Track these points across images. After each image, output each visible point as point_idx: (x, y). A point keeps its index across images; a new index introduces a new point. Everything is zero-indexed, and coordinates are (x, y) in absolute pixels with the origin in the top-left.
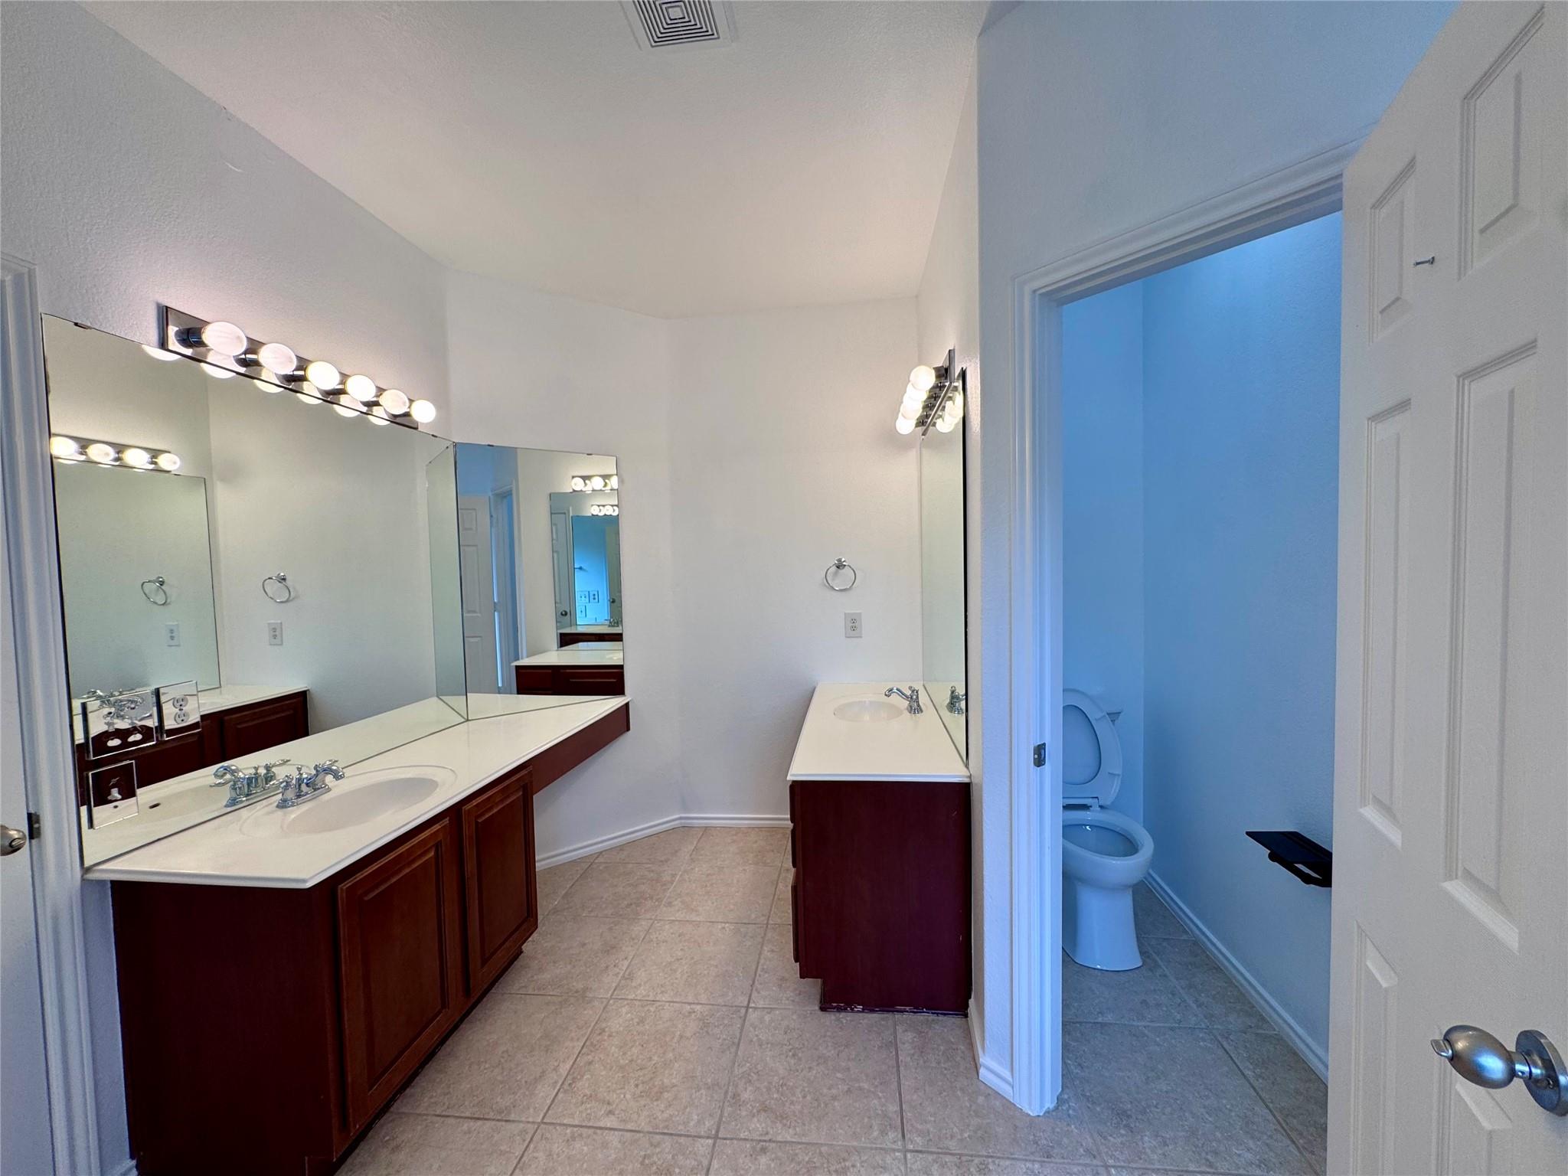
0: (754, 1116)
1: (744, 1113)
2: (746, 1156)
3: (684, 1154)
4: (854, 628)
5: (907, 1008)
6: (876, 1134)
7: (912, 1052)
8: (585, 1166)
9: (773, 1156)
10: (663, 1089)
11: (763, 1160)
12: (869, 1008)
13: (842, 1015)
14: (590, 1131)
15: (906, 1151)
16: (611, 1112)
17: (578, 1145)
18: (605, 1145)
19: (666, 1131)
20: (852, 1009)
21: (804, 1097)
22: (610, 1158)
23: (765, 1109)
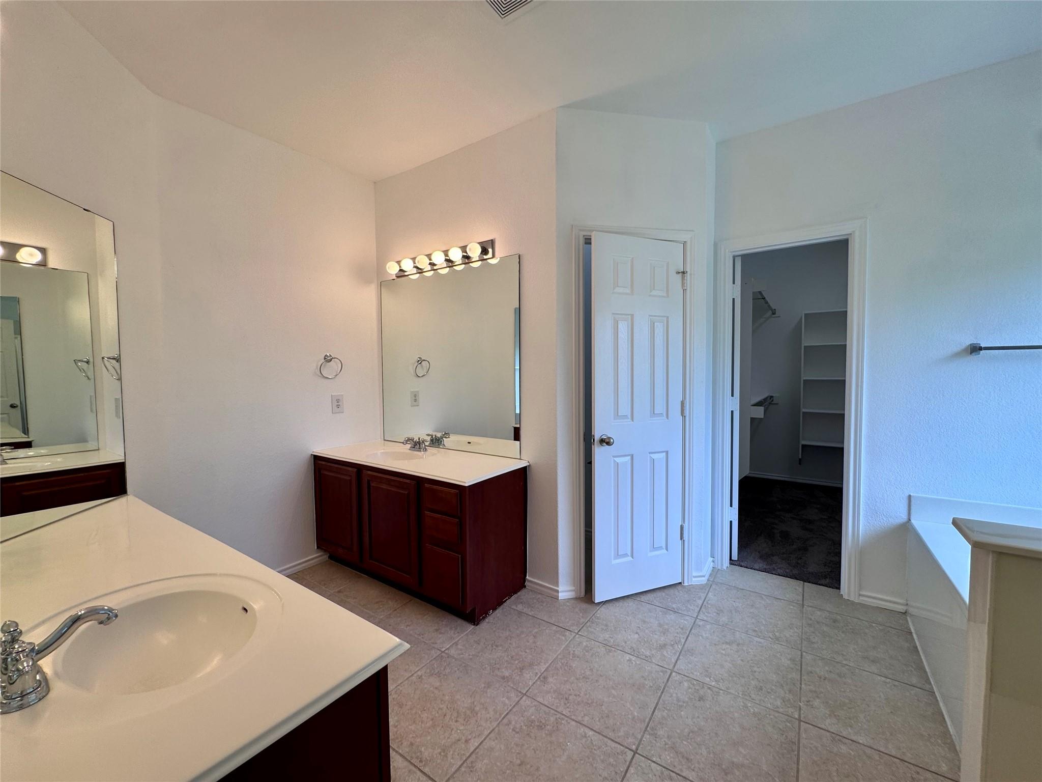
0: (522, 675)
1: (518, 678)
2: (544, 686)
3: (524, 711)
4: (338, 406)
5: (507, 598)
6: (563, 638)
7: (530, 610)
8: (498, 764)
9: (551, 675)
10: (472, 710)
11: (550, 680)
12: (494, 609)
13: (487, 620)
14: (474, 756)
15: (577, 634)
16: (467, 741)
17: (479, 765)
18: (491, 749)
19: (503, 716)
20: (489, 614)
21: (526, 652)
22: (502, 749)
23: (522, 669)
